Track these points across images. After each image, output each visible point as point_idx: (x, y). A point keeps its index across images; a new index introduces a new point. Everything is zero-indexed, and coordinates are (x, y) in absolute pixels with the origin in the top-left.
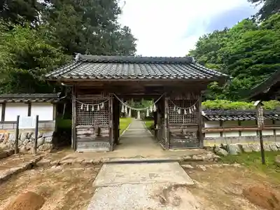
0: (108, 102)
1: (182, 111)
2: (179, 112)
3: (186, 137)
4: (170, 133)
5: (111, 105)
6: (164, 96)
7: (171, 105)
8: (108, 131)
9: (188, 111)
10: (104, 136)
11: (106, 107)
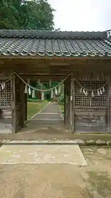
0: (9, 82)
1: (90, 93)
2: (86, 94)
6: (70, 76)
7: (77, 87)
8: (10, 113)
9: (95, 93)
11: (8, 88)
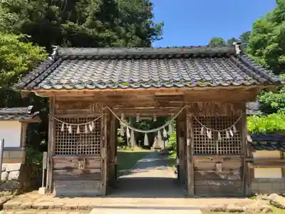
0: (99, 120)
1: (215, 134)
3: (223, 177)
4: (195, 169)
5: (104, 126)
10: (93, 171)
